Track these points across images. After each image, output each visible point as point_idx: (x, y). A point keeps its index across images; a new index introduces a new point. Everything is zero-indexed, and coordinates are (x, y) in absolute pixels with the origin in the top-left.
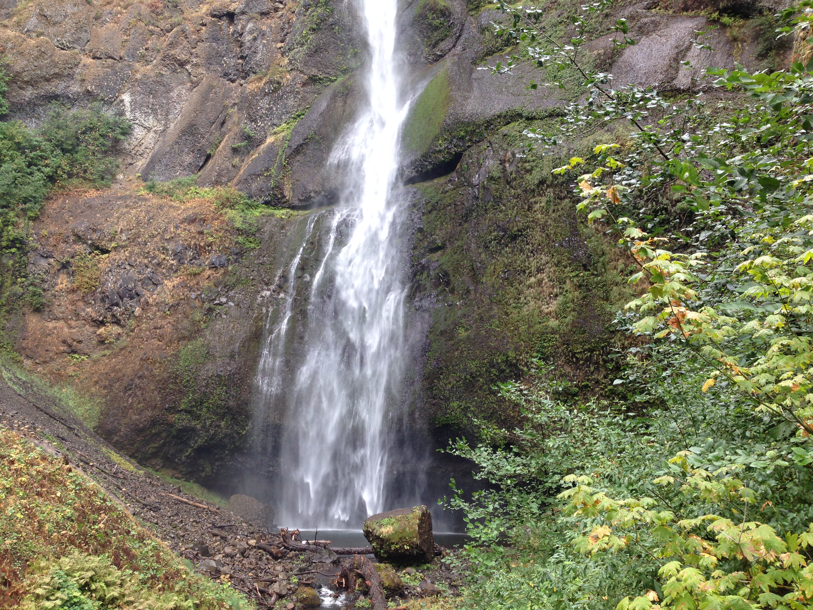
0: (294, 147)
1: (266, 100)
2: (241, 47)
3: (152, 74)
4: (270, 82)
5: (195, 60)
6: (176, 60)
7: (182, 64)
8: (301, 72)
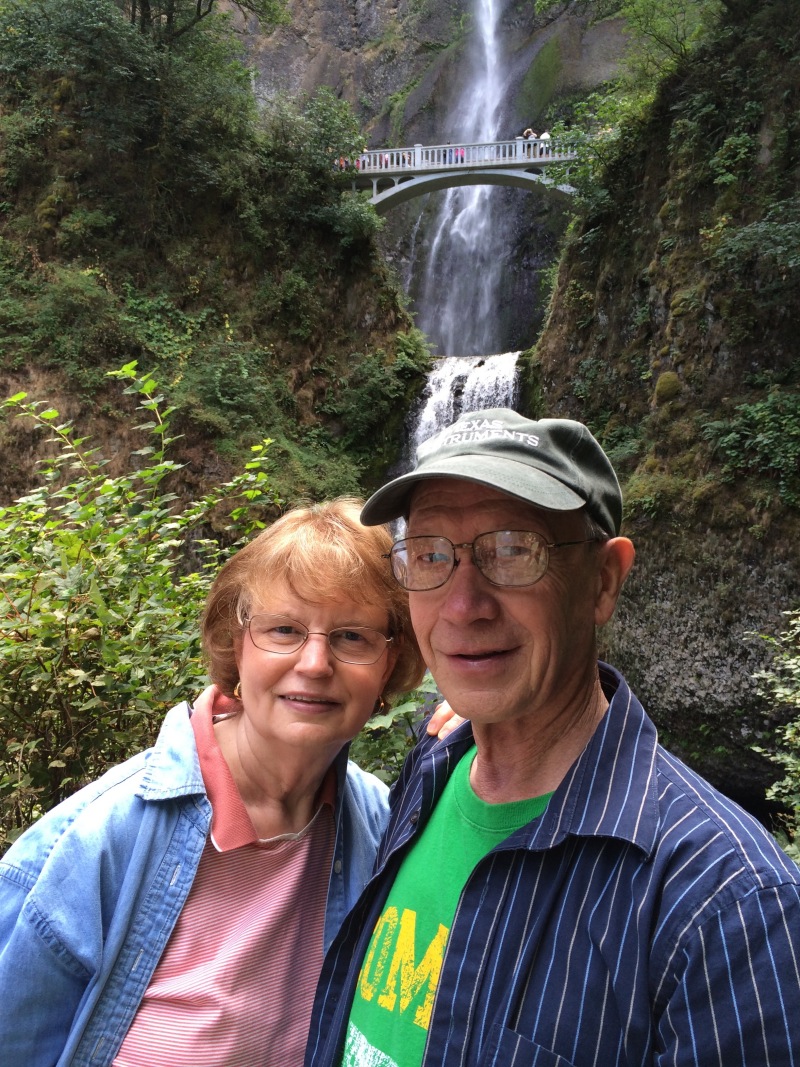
0: (409, 117)
1: (381, 69)
2: (355, 14)
3: (273, 47)
4: (385, 51)
5: (312, 30)
6: (294, 30)
7: (300, 35)
8: (415, 39)
